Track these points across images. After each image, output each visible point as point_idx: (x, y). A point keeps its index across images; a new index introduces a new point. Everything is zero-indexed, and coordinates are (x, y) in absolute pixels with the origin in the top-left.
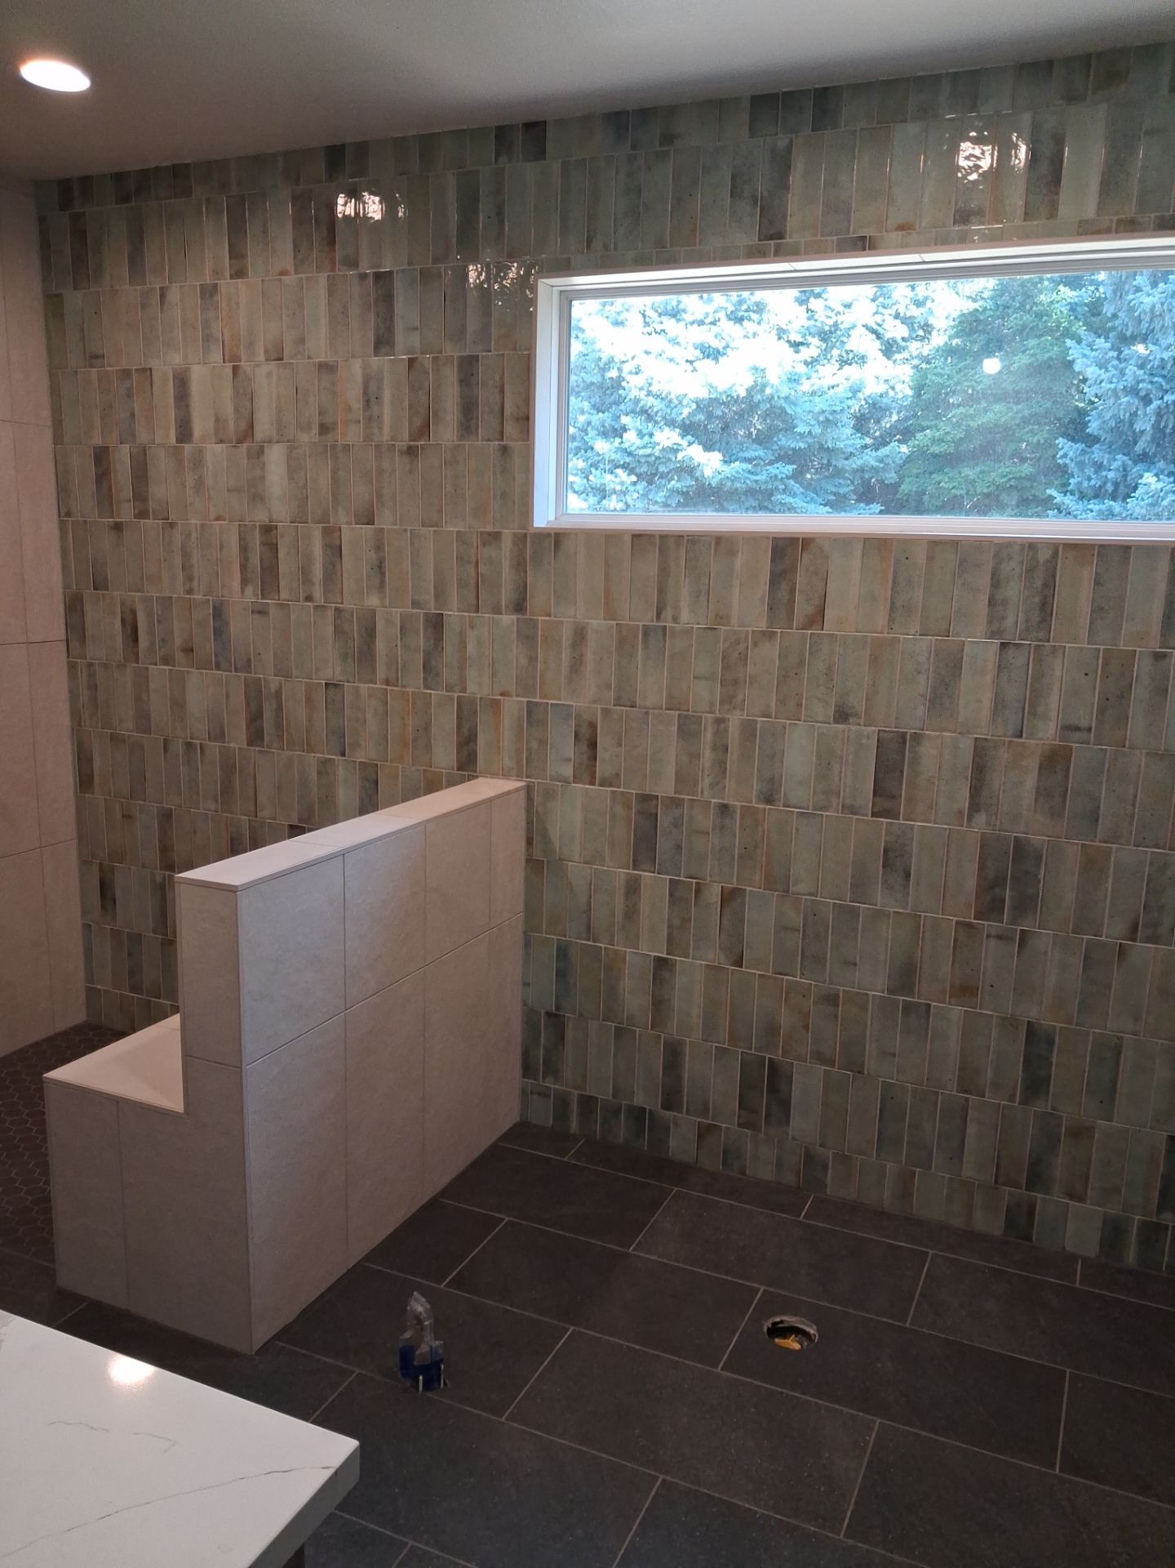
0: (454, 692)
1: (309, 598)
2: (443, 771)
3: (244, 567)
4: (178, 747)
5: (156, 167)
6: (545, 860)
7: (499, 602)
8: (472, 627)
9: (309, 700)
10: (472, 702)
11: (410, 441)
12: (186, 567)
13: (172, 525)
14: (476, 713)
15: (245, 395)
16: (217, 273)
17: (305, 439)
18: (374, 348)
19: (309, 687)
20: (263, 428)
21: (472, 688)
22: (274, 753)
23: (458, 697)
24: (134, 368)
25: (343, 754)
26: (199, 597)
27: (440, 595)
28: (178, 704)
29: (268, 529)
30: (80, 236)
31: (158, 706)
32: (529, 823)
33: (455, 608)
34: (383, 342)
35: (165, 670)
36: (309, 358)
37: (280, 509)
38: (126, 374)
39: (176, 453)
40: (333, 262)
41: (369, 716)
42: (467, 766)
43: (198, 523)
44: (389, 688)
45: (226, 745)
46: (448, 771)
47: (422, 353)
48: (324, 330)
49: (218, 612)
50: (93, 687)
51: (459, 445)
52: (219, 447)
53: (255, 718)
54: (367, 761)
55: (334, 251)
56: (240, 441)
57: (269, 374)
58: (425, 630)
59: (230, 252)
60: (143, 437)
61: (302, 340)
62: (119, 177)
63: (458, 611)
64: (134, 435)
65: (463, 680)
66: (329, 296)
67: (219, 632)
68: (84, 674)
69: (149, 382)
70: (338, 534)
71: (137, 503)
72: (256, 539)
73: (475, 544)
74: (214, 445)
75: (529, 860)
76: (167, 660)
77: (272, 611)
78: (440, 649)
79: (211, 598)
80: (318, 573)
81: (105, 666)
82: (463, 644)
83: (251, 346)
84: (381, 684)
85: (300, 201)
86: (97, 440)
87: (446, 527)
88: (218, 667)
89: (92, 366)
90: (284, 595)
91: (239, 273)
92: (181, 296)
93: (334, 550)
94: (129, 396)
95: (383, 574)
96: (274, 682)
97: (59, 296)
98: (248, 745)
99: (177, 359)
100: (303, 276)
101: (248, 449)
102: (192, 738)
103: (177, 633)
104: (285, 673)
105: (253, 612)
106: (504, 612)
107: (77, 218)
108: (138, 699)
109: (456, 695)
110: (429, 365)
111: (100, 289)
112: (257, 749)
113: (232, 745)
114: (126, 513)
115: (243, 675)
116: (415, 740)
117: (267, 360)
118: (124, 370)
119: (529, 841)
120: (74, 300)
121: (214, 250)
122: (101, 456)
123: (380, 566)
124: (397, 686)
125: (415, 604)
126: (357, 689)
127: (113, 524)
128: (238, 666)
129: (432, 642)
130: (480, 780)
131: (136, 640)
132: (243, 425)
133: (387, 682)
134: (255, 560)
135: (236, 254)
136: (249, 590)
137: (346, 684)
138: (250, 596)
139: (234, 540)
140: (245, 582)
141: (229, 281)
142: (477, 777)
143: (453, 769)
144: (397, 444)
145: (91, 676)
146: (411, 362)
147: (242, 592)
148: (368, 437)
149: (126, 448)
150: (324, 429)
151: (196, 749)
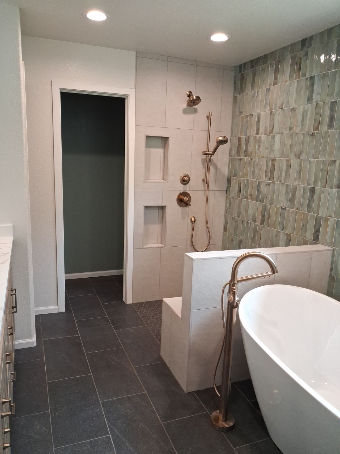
0: (315, 214)
1: (280, 181)
2: (309, 240)
3: (266, 172)
4: (245, 223)
5: (260, 56)
6: (336, 277)
7: (332, 185)
8: (323, 193)
9: (276, 212)
10: (320, 218)
11: (313, 131)
12: (254, 171)
13: (252, 159)
14: (321, 222)
15: (272, 120)
16: (270, 85)
17: (286, 132)
18: (307, 101)
19: (277, 208)
20: (276, 130)
21: (320, 213)
22: (266, 227)
23: (316, 216)
24: (249, 115)
25: (283, 231)
26: (255, 180)
27: (315, 181)
28: (247, 211)
29: (273, 160)
30: (242, 79)
31: (243, 211)
32: (332, 263)
33: (319, 186)
34: (310, 100)
35: (245, 200)
36: (290, 107)
37: (277, 154)
38: (247, 116)
39: (255, 138)
40: (299, 76)
41: (291, 219)
42: (316, 239)
43: (258, 158)
44: (297, 211)
45: (256, 223)
46: (310, 240)
47: (320, 102)
48: (294, 98)
49: (259, 184)
50: (230, 204)
51: (327, 132)
52: (265, 136)
53: (263, 216)
54: (289, 233)
55: (300, 72)
56: (270, 134)
57: (279, 113)
58: (310, 192)
59: (274, 78)
60: (248, 134)
61: (288, 102)
62: (252, 61)
63: (320, 187)
64: (247, 133)
65: (318, 210)
66: (297, 87)
67: (258, 191)
68: (229, 199)
69: (251, 118)
70: (290, 162)
71: (245, 153)
72: (270, 163)
73: (328, 165)
74: (264, 135)
75: (330, 276)
76: (246, 198)
77: (271, 185)
78: (313, 200)
79: (258, 180)
80: (284, 173)
81: (233, 198)
82: (320, 198)
83: (276, 105)
84: (295, 209)
85: (293, 58)
86: (239, 135)
87: (320, 159)
88: (257, 201)
89: (240, 115)
90: (275, 180)
91: (275, 84)
92: (261, 92)
93: (289, 166)
94: (247, 122)
95: (300, 174)
96: (269, 206)
97: (236, 97)
98: (260, 224)
99: (258, 111)
100: (291, 82)
101: (272, 136)
102: (248, 221)
103: (249, 190)
104: (272, 204)
105: (267, 185)
106: (334, 188)
107: (242, 75)
108: (238, 208)
109: (316, 215)
110: (322, 106)
111: (245, 94)
112: (263, 226)
113: (257, 224)
114: (243, 155)
115: (262, 203)
116: (302, 228)
117: (279, 109)
118: (247, 115)
119: (331, 270)
120: (239, 97)
121: (270, 78)
122: (240, 139)
123: (300, 172)
124: (300, 210)
125: (308, 184)
126: (289, 210)
127: (239, 159)
128: (261, 201)
129: (311, 197)
130: (319, 245)
131: (240, 192)
132: (271, 129)
133: (297, 209)
134: (269, 168)
135: (276, 78)
136: (267, 178)
137: (286, 208)
138: (267, 180)
139: (265, 163)
140: (266, 176)
141: (273, 86)
142: (318, 244)
143: (312, 240)
144: (309, 132)
145: (230, 200)
146: (317, 104)
147: (265, 178)
148: (301, 131)
149: (245, 137)
150: (291, 129)
151: (249, 223)
